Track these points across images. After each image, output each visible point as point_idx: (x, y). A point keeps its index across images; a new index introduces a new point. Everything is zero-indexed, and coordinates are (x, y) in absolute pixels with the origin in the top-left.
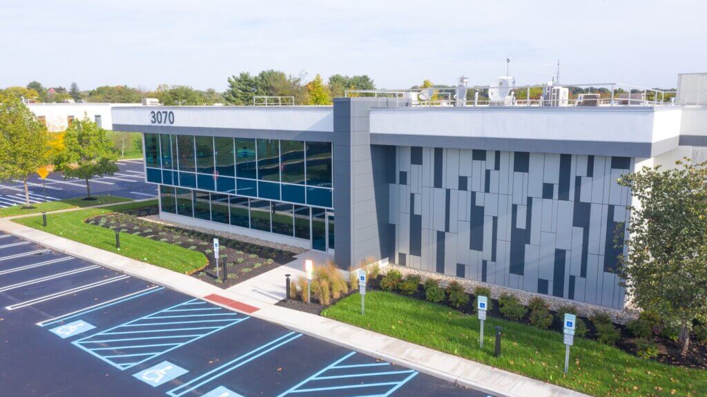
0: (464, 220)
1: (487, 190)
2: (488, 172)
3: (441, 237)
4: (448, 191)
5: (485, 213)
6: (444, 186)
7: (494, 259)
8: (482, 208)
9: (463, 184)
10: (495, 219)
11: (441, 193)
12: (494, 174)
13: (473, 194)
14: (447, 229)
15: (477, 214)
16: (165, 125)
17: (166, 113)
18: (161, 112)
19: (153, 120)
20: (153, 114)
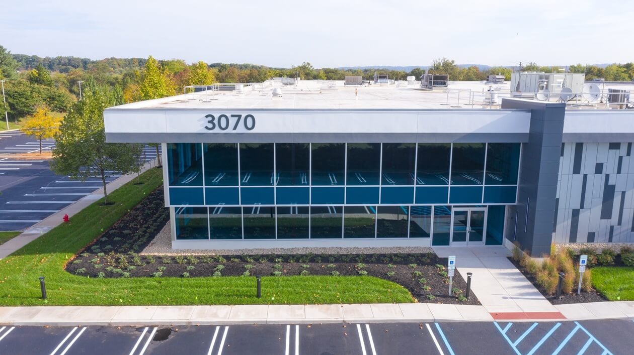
0: (598, 197)
1: (619, 172)
2: (621, 158)
3: (576, 213)
4: (585, 176)
5: (616, 189)
6: (582, 172)
7: (620, 223)
8: (614, 187)
9: (599, 168)
10: (623, 193)
11: (579, 177)
12: (626, 159)
13: (607, 176)
14: (582, 206)
15: (609, 191)
16: (234, 132)
17: (240, 117)
18: (229, 115)
19: (210, 126)
20: (210, 119)
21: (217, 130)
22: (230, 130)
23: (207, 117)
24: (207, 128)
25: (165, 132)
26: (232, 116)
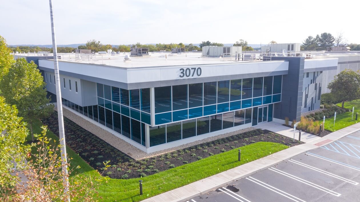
16: (193, 77)
17: (195, 69)
18: (190, 68)
19: (182, 75)
20: (182, 71)
21: (185, 77)
22: (191, 77)
23: (181, 70)
24: (180, 76)
25: (160, 80)
26: (192, 69)
